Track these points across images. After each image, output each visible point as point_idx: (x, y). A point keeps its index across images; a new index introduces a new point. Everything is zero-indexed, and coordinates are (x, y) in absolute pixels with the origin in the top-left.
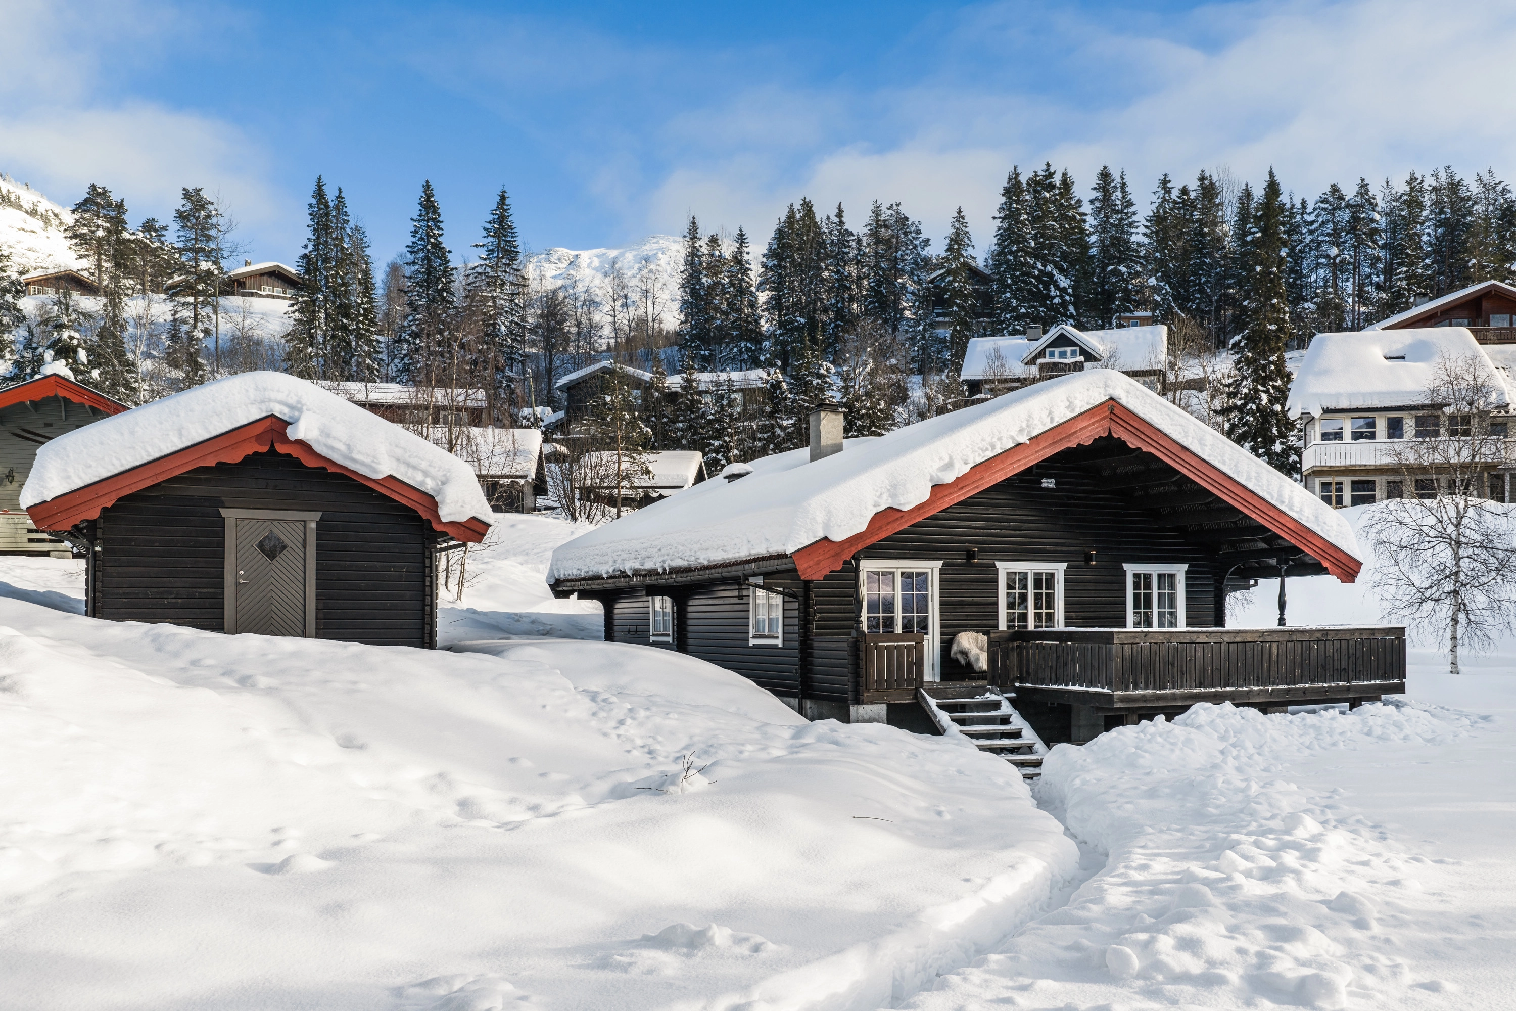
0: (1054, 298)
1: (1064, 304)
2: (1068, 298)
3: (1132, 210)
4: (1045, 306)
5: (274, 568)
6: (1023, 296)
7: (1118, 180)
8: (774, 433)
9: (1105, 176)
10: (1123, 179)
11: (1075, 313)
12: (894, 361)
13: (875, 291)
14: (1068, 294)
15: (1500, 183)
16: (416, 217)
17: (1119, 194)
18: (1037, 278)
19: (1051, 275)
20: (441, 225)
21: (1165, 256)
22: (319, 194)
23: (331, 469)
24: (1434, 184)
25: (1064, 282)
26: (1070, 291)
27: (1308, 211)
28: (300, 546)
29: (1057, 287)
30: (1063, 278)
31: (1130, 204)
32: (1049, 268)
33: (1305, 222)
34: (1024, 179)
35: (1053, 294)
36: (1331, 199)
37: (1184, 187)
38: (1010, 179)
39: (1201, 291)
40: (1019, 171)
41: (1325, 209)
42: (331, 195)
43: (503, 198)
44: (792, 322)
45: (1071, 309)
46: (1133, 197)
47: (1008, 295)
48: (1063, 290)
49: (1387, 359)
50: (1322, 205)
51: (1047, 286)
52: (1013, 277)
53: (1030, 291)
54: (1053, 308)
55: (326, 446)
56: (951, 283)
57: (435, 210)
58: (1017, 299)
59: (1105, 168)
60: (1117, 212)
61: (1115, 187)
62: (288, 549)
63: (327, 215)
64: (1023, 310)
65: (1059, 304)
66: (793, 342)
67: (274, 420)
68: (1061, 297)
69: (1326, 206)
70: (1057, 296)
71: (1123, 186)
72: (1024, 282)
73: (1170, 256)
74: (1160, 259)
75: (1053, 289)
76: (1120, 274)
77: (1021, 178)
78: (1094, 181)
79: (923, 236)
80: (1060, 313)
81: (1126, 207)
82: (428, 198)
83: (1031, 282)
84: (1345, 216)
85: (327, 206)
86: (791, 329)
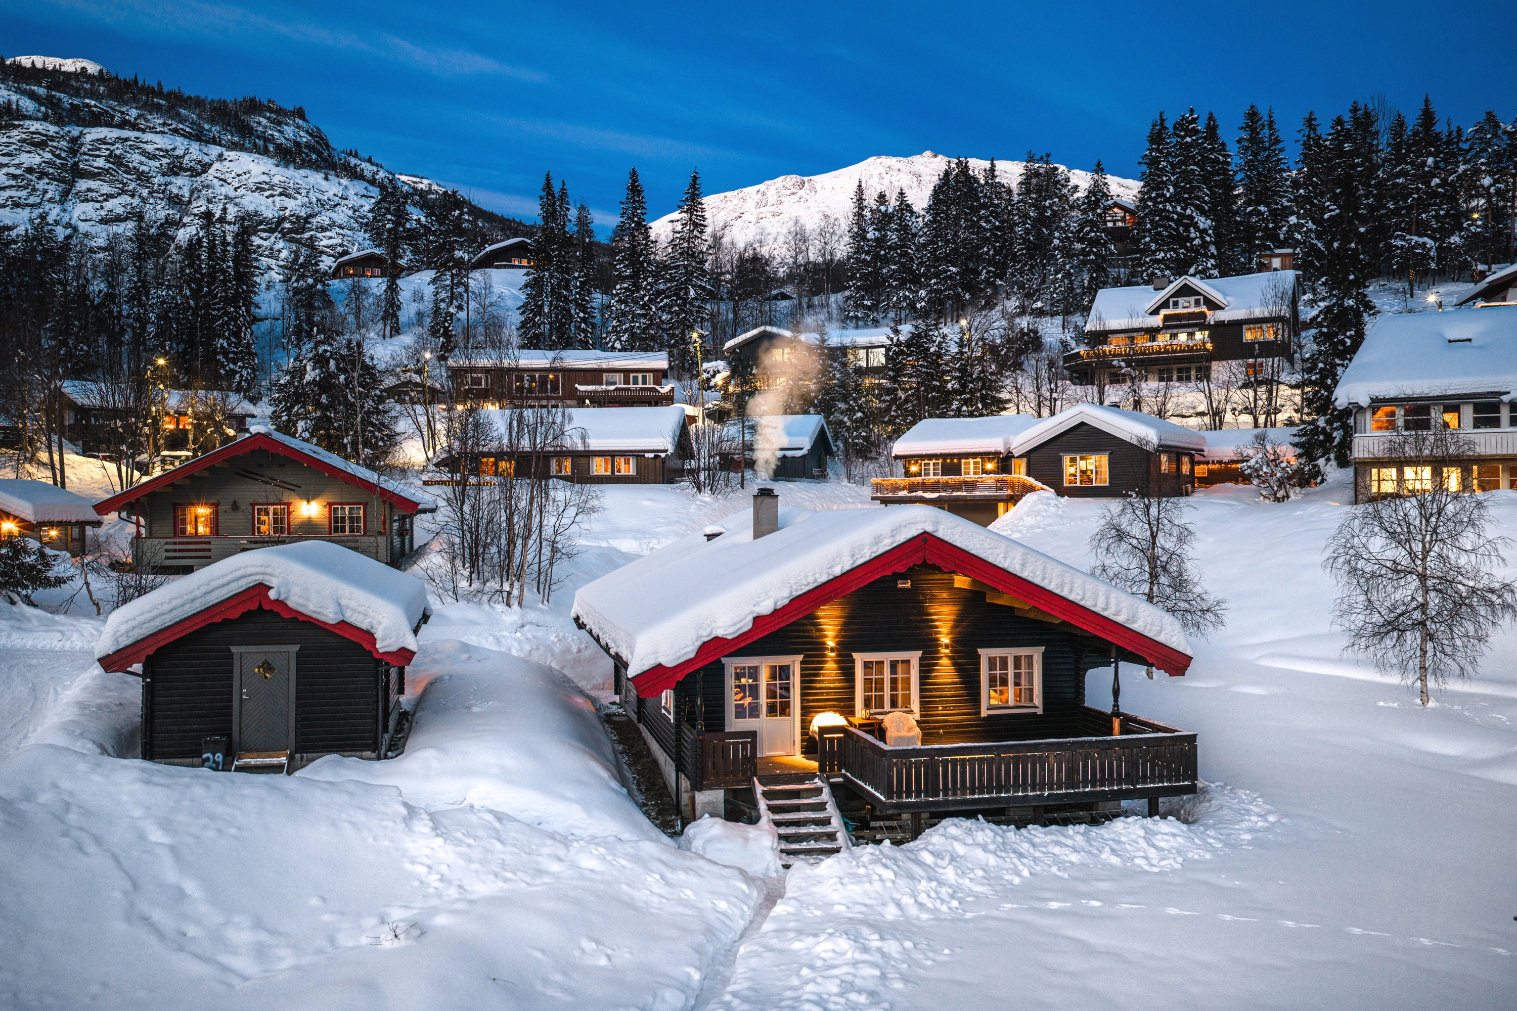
0: (1194, 239)
1: (1205, 244)
2: (1208, 239)
3: (1280, 146)
4: (1185, 248)
7: (1266, 118)
8: (896, 395)
9: (1253, 115)
10: (1270, 116)
11: (1215, 253)
12: (1039, 304)
13: (1024, 239)
14: (1209, 235)
16: (624, 200)
17: (1266, 131)
18: (1176, 222)
19: (1191, 218)
20: (645, 205)
21: (1310, 191)
22: (548, 186)
23: (301, 619)
25: (1204, 222)
26: (1210, 232)
27: (1464, 139)
29: (1197, 228)
30: (1203, 219)
31: (1278, 141)
32: (1188, 212)
33: (1461, 150)
34: (1169, 124)
35: (1193, 235)
37: (1339, 117)
38: (1154, 126)
40: (1165, 117)
41: (1479, 138)
42: (556, 188)
43: (695, 178)
44: (946, 272)
45: (1213, 249)
46: (1281, 135)
47: (1148, 239)
48: (1204, 231)
51: (1187, 230)
52: (1152, 222)
53: (1169, 234)
54: (1192, 249)
56: (1088, 233)
57: (639, 193)
58: (1156, 242)
59: (1252, 107)
60: (1265, 149)
61: (1263, 125)
63: (554, 204)
64: (1162, 253)
65: (1199, 245)
66: (945, 290)
68: (1202, 238)
70: (1197, 237)
71: (1271, 124)
72: (1164, 226)
73: (1315, 193)
74: (1304, 196)
75: (1193, 231)
76: (1260, 213)
77: (1167, 124)
78: (1241, 121)
79: (1072, 184)
80: (1200, 253)
81: (1274, 144)
82: (634, 181)
83: (1171, 226)
84: (1502, 143)
85: (554, 197)
86: (944, 278)
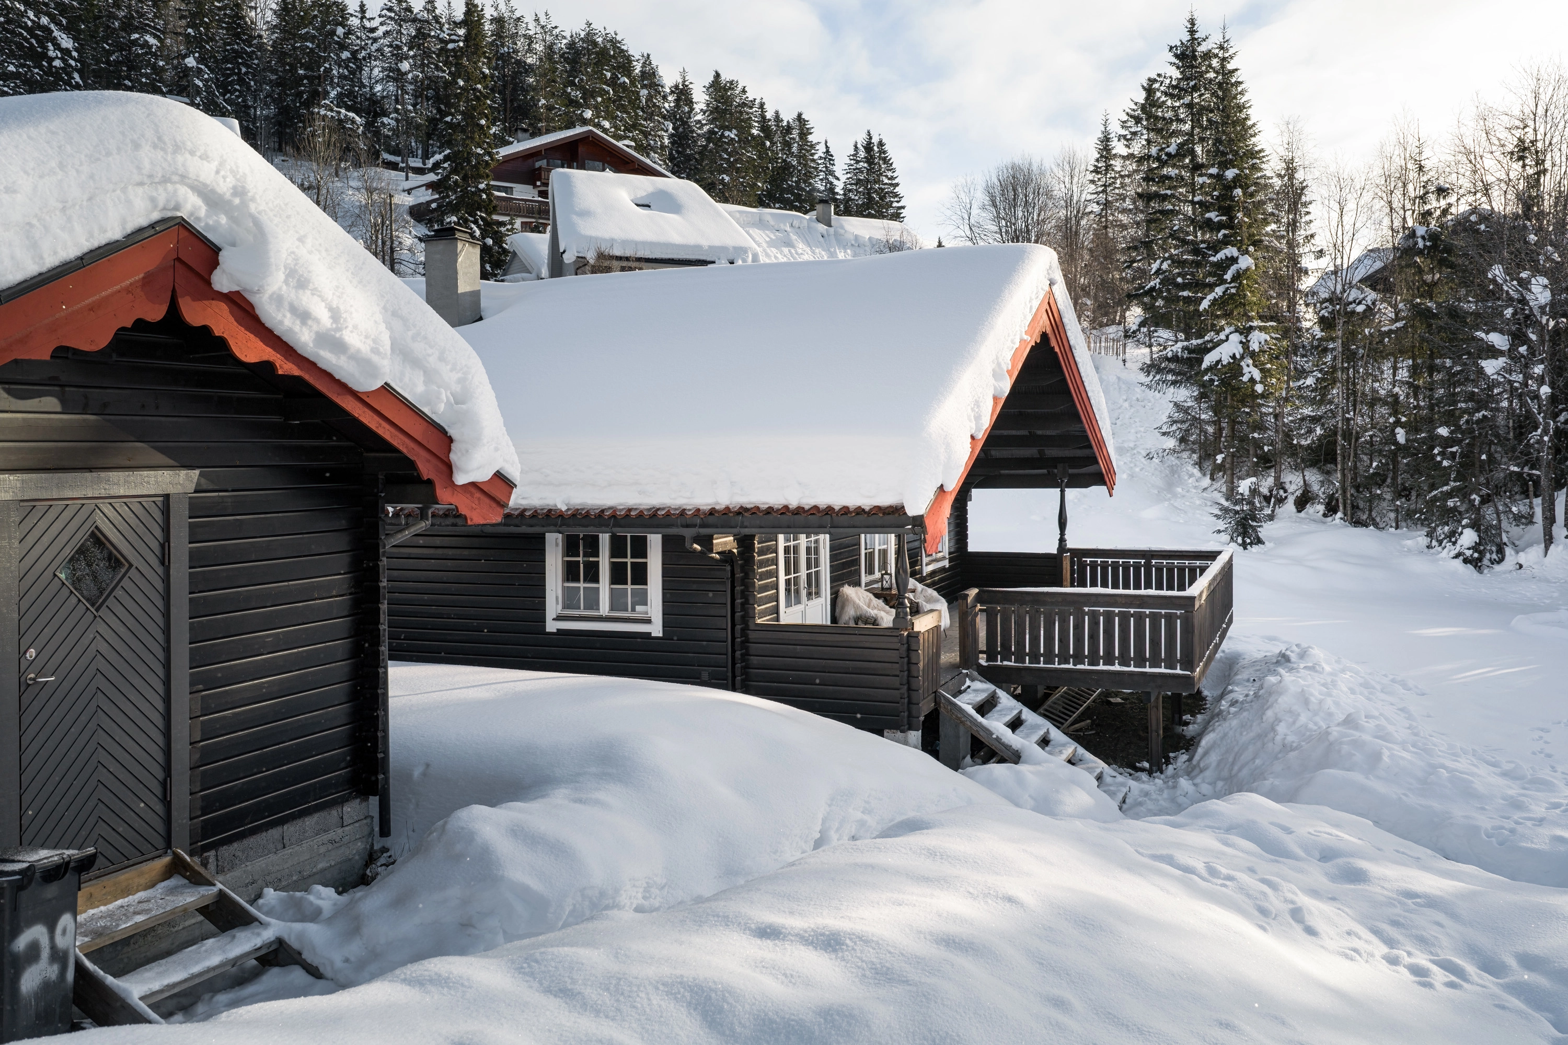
0: (53, 59)
1: (67, 69)
2: (73, 63)
4: (40, 67)
5: (102, 629)
6: (11, 50)
14: (73, 58)
15: (556, 27)
18: (30, 30)
19: (47, 30)
21: (201, 34)
23: (285, 367)
24: (495, 14)
25: (67, 42)
26: (74, 54)
27: (368, 16)
28: (155, 562)
29: (57, 46)
30: (64, 36)
32: (45, 20)
33: (364, 28)
35: (51, 53)
36: (396, 9)
39: (241, 81)
41: (390, 18)
45: (79, 77)
48: (66, 52)
49: (638, 205)
50: (389, 14)
51: (42, 42)
53: (20, 46)
54: (50, 71)
55: (294, 310)
62: (133, 573)
64: (11, 68)
65: (61, 68)
67: (184, 234)
68: (63, 59)
69: (393, 15)
70: (57, 57)
72: (12, 32)
73: (207, 35)
74: (194, 37)
75: (51, 48)
80: (62, 79)
83: (21, 34)
84: (410, 30)
